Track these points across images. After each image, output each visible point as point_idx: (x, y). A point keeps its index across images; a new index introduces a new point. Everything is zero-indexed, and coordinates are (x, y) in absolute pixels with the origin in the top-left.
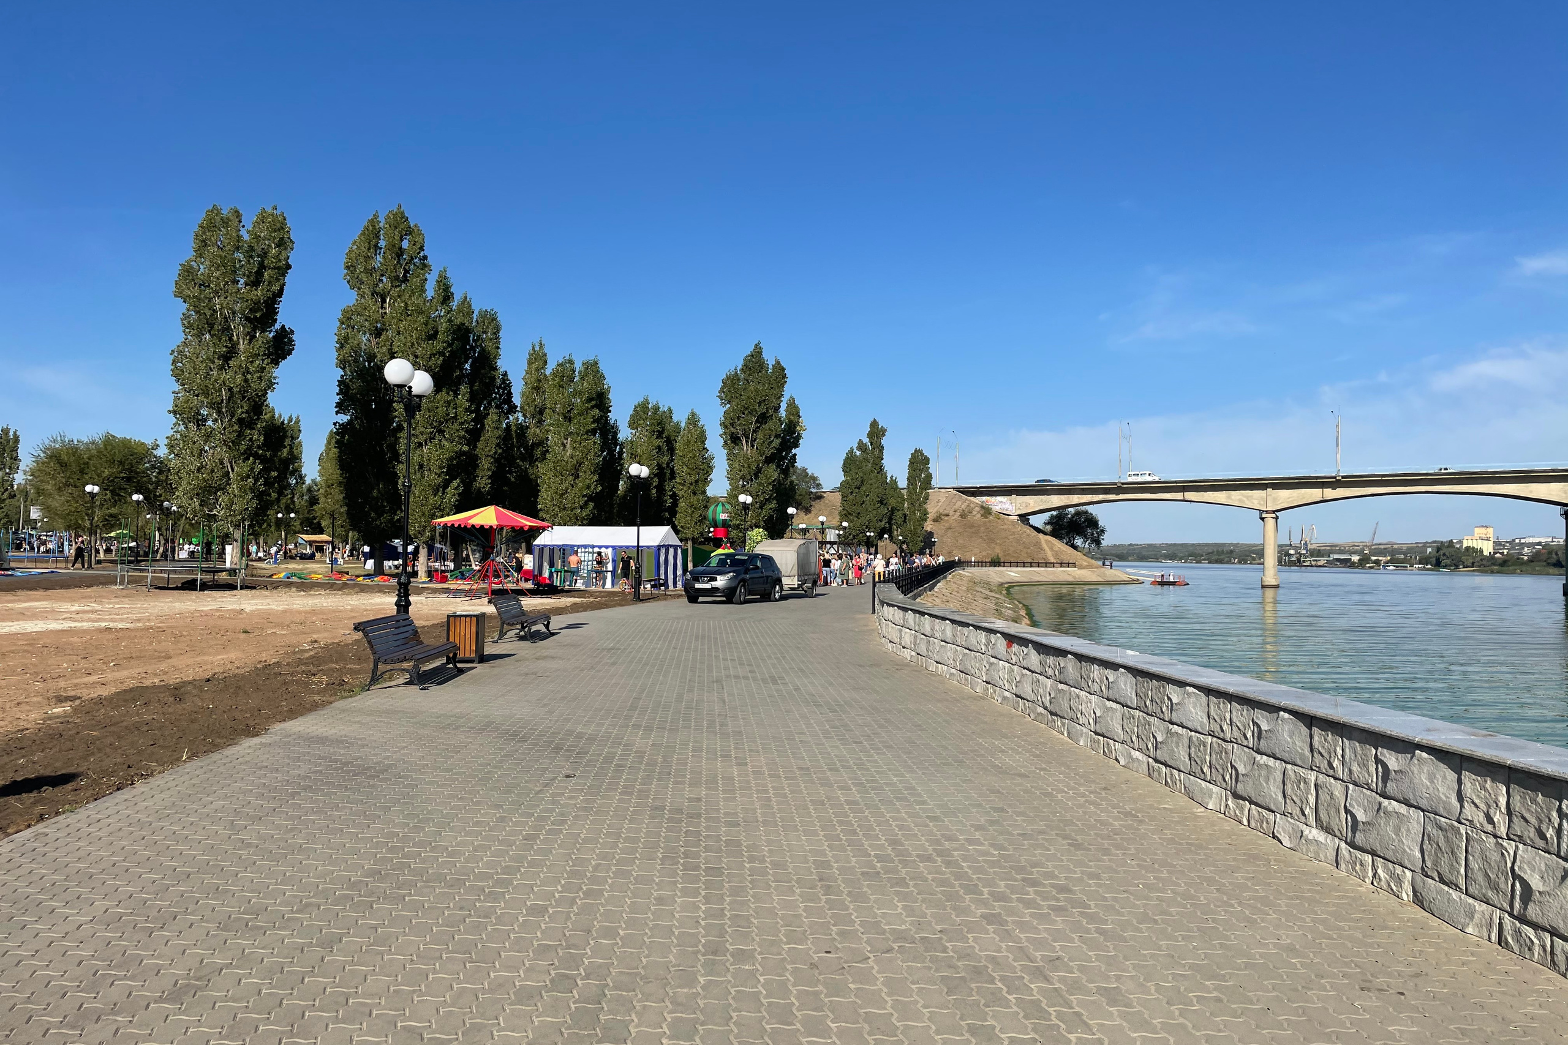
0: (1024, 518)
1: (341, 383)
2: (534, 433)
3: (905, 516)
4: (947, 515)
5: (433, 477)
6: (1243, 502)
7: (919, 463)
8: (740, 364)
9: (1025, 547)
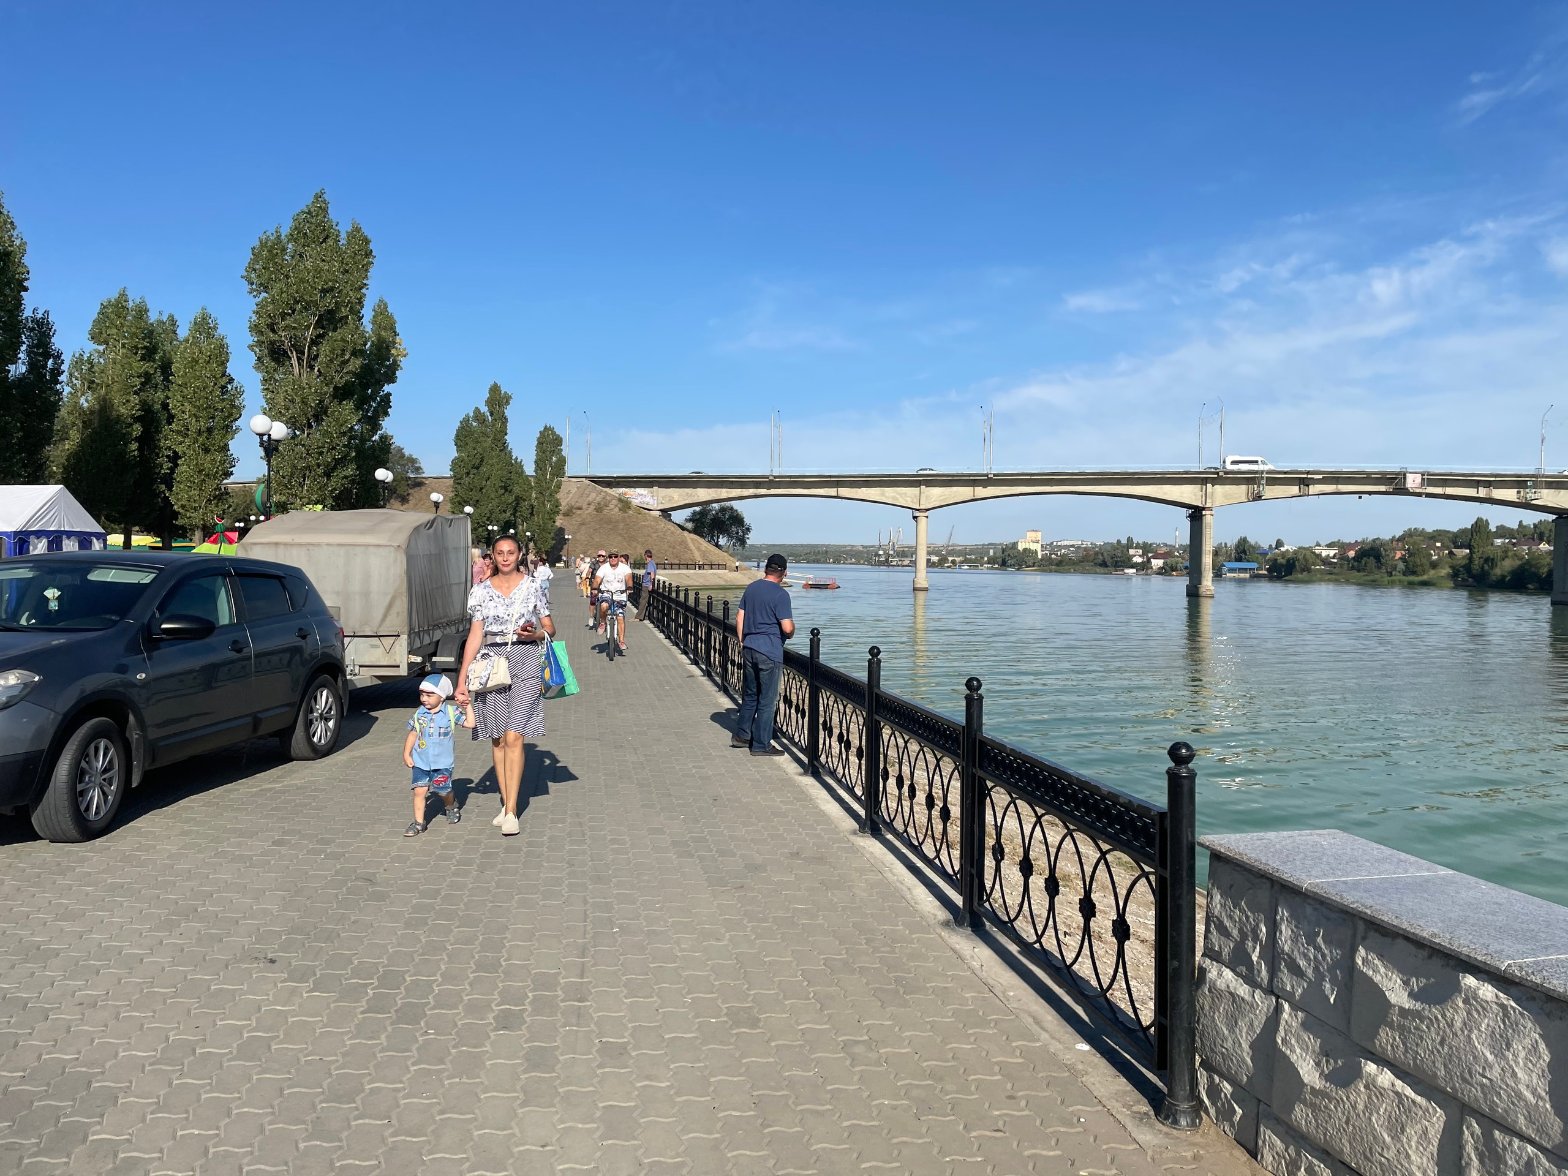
0: (666, 513)
3: (532, 507)
4: (580, 509)
6: (897, 499)
7: (549, 443)
9: (670, 547)
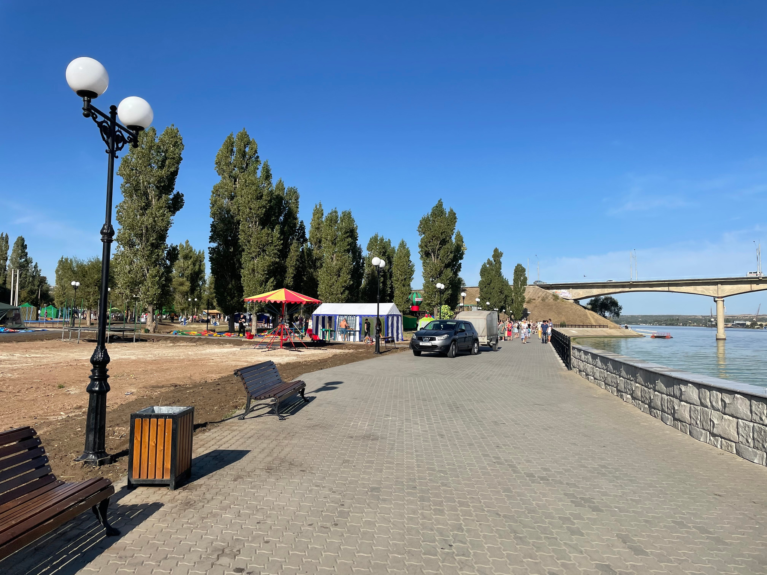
0: (576, 301)
1: (212, 226)
2: (316, 253)
3: (513, 300)
4: (534, 300)
5: (259, 276)
6: (704, 292)
7: (520, 271)
8: (430, 212)
9: (578, 317)
